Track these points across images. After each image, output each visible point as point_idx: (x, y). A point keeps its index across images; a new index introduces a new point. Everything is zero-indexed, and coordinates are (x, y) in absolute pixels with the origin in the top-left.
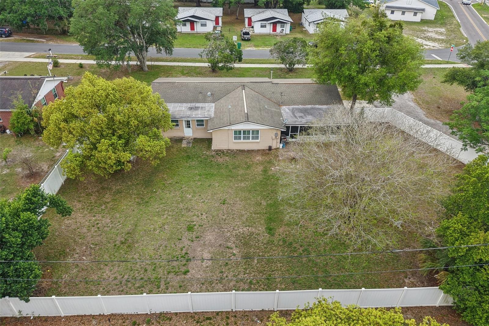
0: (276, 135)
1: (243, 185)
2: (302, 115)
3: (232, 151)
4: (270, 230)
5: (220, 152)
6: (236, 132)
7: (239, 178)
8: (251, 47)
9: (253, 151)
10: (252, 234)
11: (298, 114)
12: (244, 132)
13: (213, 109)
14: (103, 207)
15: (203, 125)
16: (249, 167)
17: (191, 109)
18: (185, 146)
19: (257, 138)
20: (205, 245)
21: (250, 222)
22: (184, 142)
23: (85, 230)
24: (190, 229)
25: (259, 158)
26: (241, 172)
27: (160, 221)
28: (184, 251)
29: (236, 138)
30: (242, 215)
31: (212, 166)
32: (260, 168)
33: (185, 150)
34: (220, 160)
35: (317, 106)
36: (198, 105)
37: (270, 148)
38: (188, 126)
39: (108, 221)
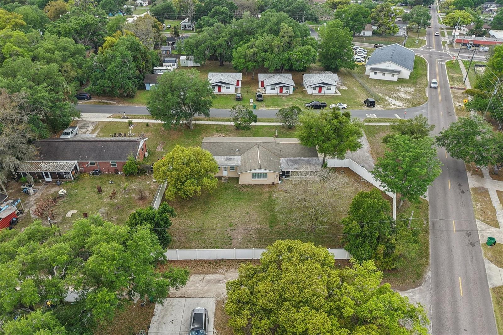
0: (277, 176)
1: (257, 204)
2: (292, 164)
3: (251, 185)
4: (271, 227)
5: (244, 186)
6: (253, 174)
7: (255, 200)
8: (263, 107)
9: (263, 185)
10: (262, 228)
11: (290, 164)
12: (258, 174)
13: (240, 160)
14: (185, 215)
15: (234, 169)
16: (261, 194)
17: (227, 159)
18: (224, 182)
19: (266, 177)
20: (238, 233)
21: (261, 223)
22: (223, 179)
23: (178, 226)
24: (231, 226)
25: (267, 189)
26: (256, 197)
27: (215, 222)
28: (229, 235)
29: (253, 178)
30: (257, 220)
31: (240, 194)
32: (267, 195)
33: (224, 184)
34: (244, 190)
35: (302, 158)
36: (230, 157)
37: (273, 184)
38: (225, 170)
39: (189, 221)
